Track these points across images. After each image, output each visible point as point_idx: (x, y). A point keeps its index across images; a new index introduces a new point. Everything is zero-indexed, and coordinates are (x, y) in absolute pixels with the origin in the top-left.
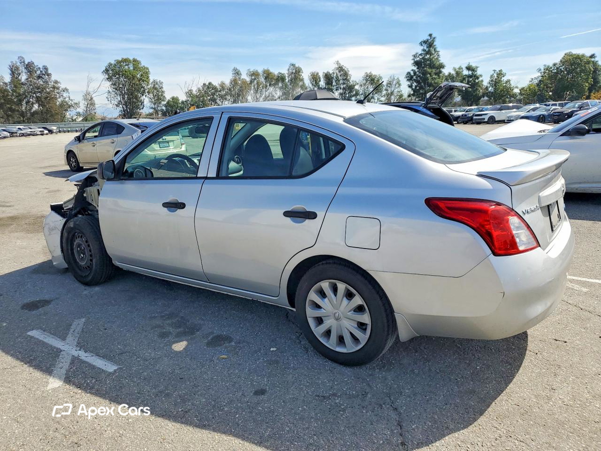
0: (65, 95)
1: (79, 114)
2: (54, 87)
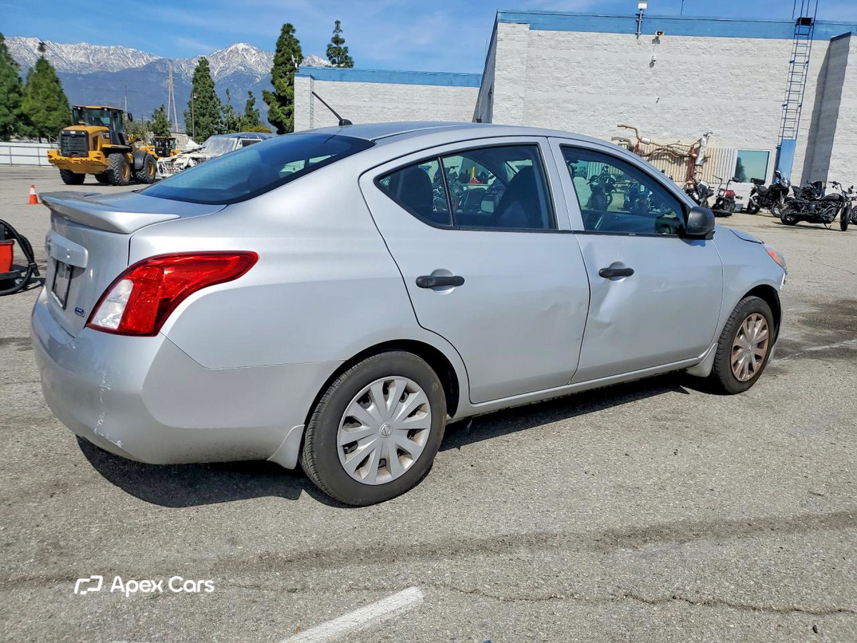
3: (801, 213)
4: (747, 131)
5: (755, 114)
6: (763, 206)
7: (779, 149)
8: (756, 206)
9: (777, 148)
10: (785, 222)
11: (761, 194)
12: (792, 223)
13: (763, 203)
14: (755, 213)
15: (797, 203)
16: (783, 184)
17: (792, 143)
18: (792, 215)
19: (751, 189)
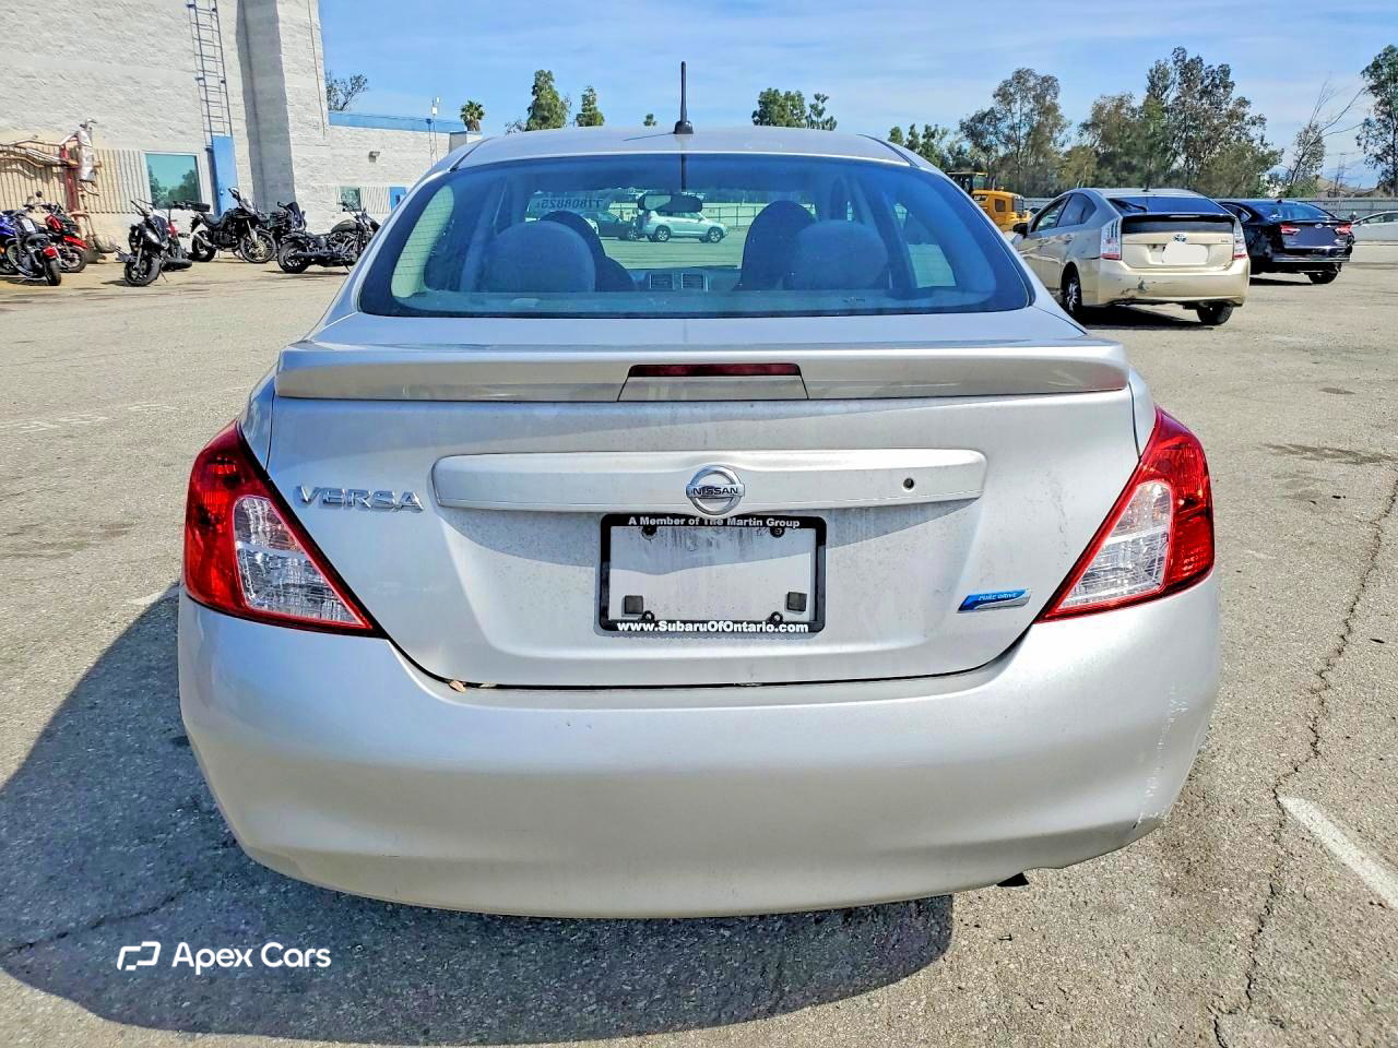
0: (1254, 132)
1: (1274, 179)
2: (1232, 115)
3: (309, 253)
4: (151, 120)
5: (158, 91)
6: (223, 246)
7: (210, 151)
8: (207, 248)
9: (207, 150)
10: (287, 270)
11: (212, 227)
12: (298, 270)
13: (221, 241)
14: (208, 259)
15: (297, 237)
16: (247, 209)
17: (228, 142)
18: (296, 258)
19: (191, 220)
